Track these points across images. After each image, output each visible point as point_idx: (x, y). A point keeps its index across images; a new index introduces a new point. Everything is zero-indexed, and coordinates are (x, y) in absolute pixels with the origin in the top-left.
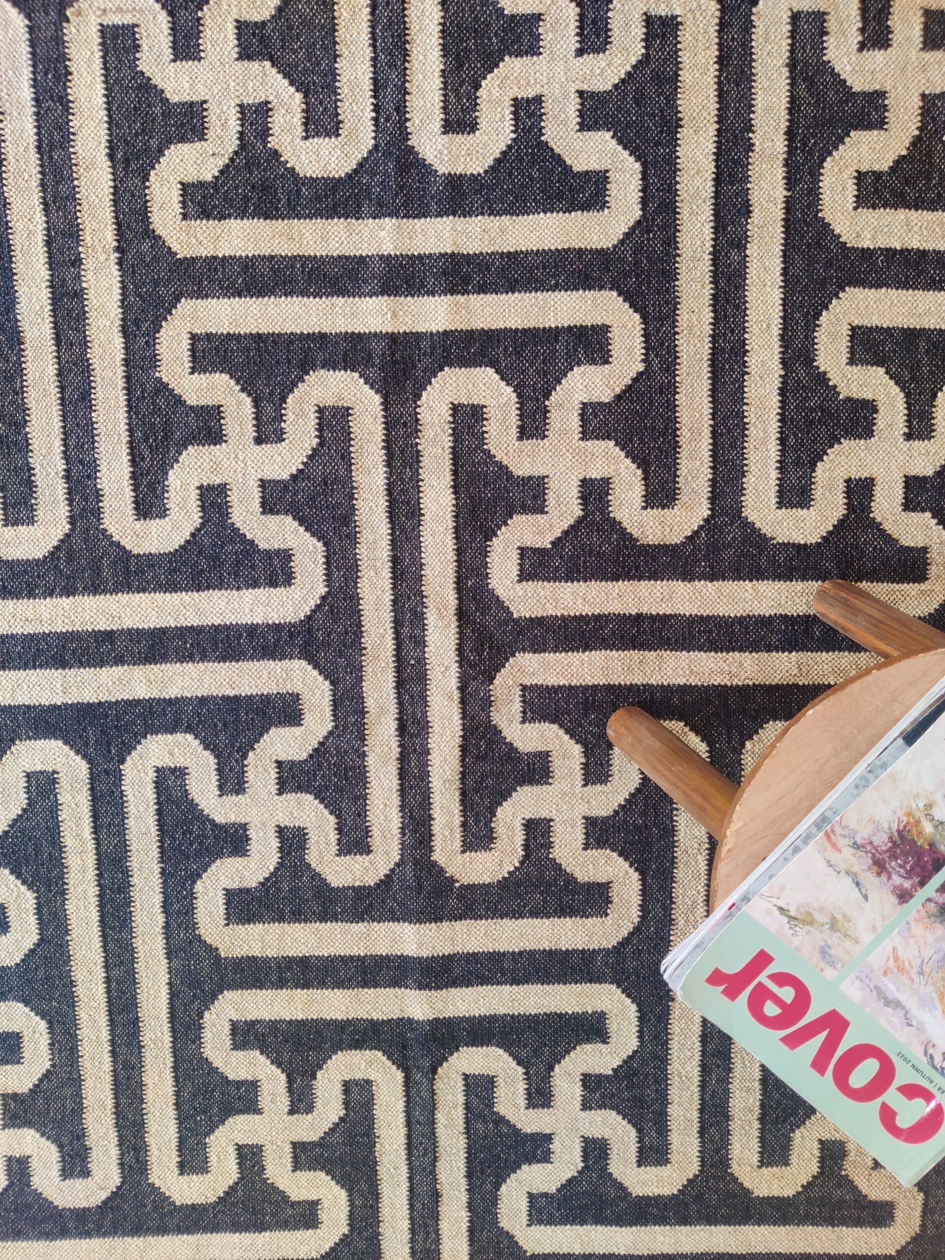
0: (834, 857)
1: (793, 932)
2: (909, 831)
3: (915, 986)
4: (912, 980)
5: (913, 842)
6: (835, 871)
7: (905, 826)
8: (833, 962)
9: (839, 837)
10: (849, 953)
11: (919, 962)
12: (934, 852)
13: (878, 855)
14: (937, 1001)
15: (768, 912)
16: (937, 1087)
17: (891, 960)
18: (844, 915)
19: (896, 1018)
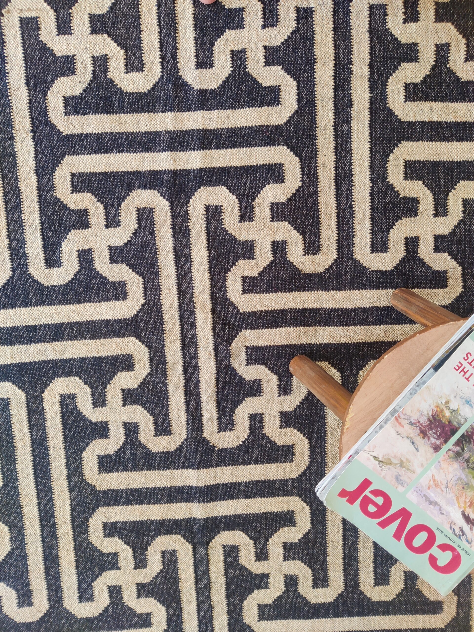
0: (400, 429)
1: (381, 469)
2: (438, 415)
3: (444, 494)
4: (443, 491)
5: (440, 421)
6: (401, 437)
7: (436, 413)
8: (402, 483)
9: (403, 420)
10: (410, 478)
11: (444, 482)
12: (451, 426)
13: (422, 428)
14: (455, 501)
15: (368, 459)
16: (457, 545)
17: (432, 481)
18: (407, 459)
19: (435, 510)
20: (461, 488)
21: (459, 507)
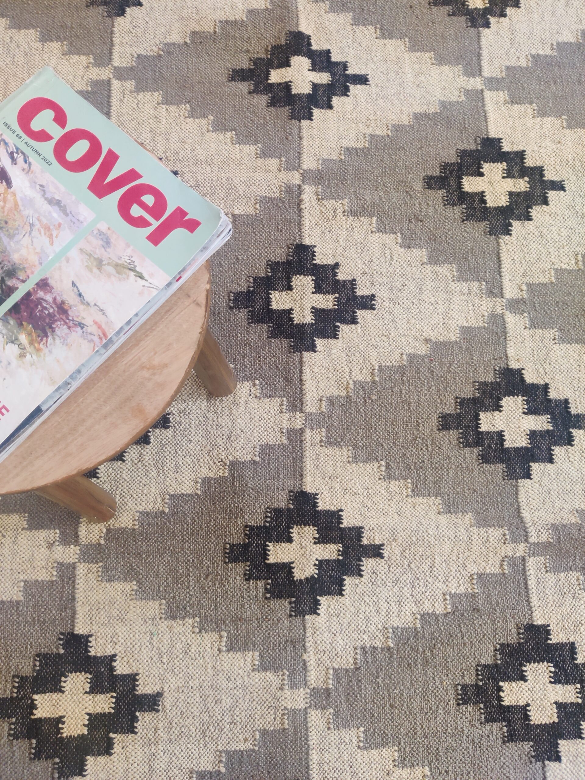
0: (99, 318)
1: (132, 259)
2: (39, 336)
3: (36, 215)
4: (38, 220)
5: (36, 327)
6: (98, 306)
7: (42, 340)
8: (100, 235)
9: (95, 334)
10: (88, 242)
11: (35, 233)
12: (19, 319)
13: (64, 318)
14: (20, 203)
15: (151, 275)
16: (22, 139)
17: (54, 236)
18: (91, 271)
19: (52, 191)
20: (9, 222)
21: (14, 195)
